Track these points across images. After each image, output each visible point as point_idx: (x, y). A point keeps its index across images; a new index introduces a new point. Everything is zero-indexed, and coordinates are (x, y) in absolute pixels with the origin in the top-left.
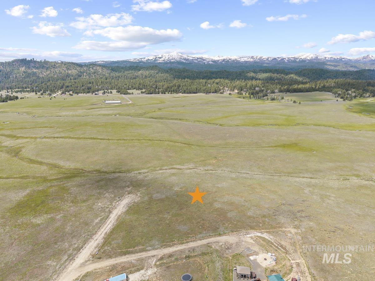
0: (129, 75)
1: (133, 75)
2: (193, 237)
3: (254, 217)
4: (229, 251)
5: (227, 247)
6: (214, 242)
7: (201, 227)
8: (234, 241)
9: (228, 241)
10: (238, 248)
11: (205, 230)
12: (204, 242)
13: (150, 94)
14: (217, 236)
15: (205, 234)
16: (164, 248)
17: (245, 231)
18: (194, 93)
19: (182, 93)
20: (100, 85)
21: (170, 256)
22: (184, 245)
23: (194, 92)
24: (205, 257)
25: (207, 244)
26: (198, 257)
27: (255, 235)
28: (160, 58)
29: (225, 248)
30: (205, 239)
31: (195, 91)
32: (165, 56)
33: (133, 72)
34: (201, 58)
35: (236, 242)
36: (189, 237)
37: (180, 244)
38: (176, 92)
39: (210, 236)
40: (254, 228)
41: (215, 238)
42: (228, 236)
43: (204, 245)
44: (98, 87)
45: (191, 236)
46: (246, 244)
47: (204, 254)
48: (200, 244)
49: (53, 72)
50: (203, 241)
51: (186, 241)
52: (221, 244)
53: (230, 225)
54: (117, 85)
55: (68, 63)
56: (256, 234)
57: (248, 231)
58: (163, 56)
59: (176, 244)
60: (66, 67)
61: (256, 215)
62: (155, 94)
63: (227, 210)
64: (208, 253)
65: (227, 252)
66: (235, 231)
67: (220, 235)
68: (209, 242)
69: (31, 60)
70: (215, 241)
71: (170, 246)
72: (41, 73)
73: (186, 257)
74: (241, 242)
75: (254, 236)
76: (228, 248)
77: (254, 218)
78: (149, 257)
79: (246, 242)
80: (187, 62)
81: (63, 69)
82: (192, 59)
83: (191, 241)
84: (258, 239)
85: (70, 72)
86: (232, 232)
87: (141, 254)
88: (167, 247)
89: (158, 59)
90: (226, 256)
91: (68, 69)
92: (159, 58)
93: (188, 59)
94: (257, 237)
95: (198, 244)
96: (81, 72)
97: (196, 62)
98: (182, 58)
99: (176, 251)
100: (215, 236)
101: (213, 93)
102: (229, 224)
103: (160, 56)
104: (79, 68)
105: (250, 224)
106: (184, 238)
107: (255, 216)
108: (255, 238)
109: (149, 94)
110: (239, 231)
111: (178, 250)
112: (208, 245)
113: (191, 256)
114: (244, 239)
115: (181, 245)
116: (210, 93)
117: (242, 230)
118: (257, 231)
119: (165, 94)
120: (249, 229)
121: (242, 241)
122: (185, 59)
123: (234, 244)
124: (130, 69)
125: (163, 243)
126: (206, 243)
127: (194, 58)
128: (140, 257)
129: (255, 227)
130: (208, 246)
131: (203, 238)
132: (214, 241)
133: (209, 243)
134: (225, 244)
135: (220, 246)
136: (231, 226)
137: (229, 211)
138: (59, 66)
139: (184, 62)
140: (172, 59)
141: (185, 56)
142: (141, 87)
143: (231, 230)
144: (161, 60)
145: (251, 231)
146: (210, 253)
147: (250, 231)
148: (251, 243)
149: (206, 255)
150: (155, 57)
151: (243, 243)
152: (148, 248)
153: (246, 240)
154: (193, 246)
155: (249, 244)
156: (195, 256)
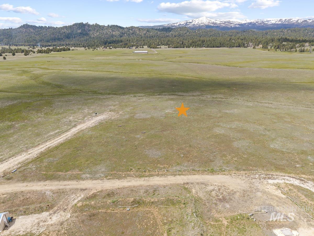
0: (161, 35)
1: (164, 35)
2: (164, 168)
3: (282, 151)
4: (224, 206)
5: (221, 197)
6: (198, 183)
7: (182, 156)
8: (239, 187)
9: (226, 185)
10: (246, 202)
11: (189, 161)
12: (180, 179)
13: (176, 48)
14: (206, 173)
15: (186, 166)
16: (109, 179)
17: (263, 172)
18: (217, 47)
19: (206, 47)
20: (135, 42)
21: (110, 194)
22: (143, 179)
23: (217, 45)
24: (171, 208)
25: (184, 184)
26: (157, 206)
27: (288, 182)
28: (191, 23)
29: (216, 198)
30: (183, 175)
31: (219, 45)
32: (195, 21)
33: (165, 32)
34: (229, 22)
35: (244, 191)
36: (156, 167)
37: (137, 177)
38: (200, 46)
39: (194, 172)
40: (284, 169)
41: (203, 176)
42: (228, 177)
43: (178, 185)
44: (133, 44)
45: (161, 166)
46: (265, 197)
47: (170, 202)
48: (171, 183)
49: (102, 34)
50: (178, 177)
51: (148, 174)
52: (210, 188)
53: (236, 159)
54: (149, 42)
55: (113, 26)
56: (287, 180)
57: (271, 173)
58: (193, 21)
59: (130, 176)
60: (111, 29)
61: (288, 149)
62: (180, 48)
63: (234, 138)
64: (179, 202)
65: (220, 207)
66: (244, 170)
67: (213, 172)
68: (188, 181)
69: (86, 23)
70: (202, 181)
71: (119, 178)
72: (93, 34)
73: (134, 202)
74: (254, 191)
75: (285, 183)
76: (224, 200)
77: (283, 153)
78: (75, 191)
79: (264, 192)
80: (214, 26)
81: (109, 31)
82: (220, 23)
83: (158, 175)
84: (294, 190)
85: (114, 33)
86: (238, 170)
87: (70, 182)
88: (114, 179)
89: (189, 24)
90: (216, 215)
91: (113, 31)
92: (189, 22)
93: (216, 23)
94: (290, 187)
95: (166, 182)
96: (122, 33)
97: (224, 25)
98: (210, 22)
99: (124, 188)
100: (203, 172)
101: (236, 47)
102: (235, 157)
103: (191, 21)
104: (122, 30)
105: (274, 161)
106: (149, 168)
107: (284, 150)
108: (286, 189)
109: (174, 48)
110: (251, 170)
111: (129, 187)
112: (185, 187)
113: (144, 202)
114: (260, 187)
115: (138, 179)
116: (233, 47)
117: (257, 170)
118: (291, 175)
119: (189, 47)
120: (272, 170)
121: (257, 190)
122: (213, 23)
123: (238, 194)
124: (162, 31)
125: (111, 171)
126: (182, 183)
127: (222, 21)
128: (64, 187)
129: (286, 168)
130: (185, 189)
131: (180, 173)
132: (198, 181)
133: (188, 183)
134: (219, 189)
135: (206, 192)
136: (236, 161)
137: (236, 139)
138: (106, 28)
139: (212, 25)
140: (201, 24)
141: (213, 21)
142: (169, 43)
143: (235, 166)
144: (191, 25)
145: (277, 174)
146: (183, 202)
147: (274, 174)
148: (277, 196)
149: (173, 204)
150: (186, 22)
151: (259, 194)
152: (84, 176)
153: (266, 190)
154: (157, 183)
155: (271, 199)
156: (152, 203)
